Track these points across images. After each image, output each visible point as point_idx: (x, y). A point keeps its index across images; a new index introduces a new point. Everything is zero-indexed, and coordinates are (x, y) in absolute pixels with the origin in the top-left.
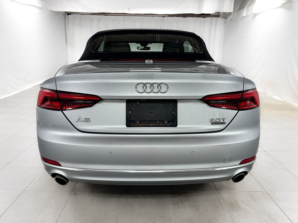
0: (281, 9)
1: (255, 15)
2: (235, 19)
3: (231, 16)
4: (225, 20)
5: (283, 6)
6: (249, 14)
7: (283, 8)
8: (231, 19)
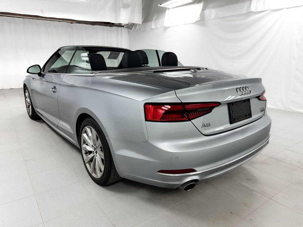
0: (193, 25)
1: (166, 28)
2: (141, 30)
3: (137, 27)
4: (130, 30)
5: (197, 23)
6: (159, 26)
7: (196, 24)
8: (137, 30)
